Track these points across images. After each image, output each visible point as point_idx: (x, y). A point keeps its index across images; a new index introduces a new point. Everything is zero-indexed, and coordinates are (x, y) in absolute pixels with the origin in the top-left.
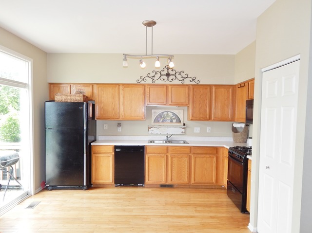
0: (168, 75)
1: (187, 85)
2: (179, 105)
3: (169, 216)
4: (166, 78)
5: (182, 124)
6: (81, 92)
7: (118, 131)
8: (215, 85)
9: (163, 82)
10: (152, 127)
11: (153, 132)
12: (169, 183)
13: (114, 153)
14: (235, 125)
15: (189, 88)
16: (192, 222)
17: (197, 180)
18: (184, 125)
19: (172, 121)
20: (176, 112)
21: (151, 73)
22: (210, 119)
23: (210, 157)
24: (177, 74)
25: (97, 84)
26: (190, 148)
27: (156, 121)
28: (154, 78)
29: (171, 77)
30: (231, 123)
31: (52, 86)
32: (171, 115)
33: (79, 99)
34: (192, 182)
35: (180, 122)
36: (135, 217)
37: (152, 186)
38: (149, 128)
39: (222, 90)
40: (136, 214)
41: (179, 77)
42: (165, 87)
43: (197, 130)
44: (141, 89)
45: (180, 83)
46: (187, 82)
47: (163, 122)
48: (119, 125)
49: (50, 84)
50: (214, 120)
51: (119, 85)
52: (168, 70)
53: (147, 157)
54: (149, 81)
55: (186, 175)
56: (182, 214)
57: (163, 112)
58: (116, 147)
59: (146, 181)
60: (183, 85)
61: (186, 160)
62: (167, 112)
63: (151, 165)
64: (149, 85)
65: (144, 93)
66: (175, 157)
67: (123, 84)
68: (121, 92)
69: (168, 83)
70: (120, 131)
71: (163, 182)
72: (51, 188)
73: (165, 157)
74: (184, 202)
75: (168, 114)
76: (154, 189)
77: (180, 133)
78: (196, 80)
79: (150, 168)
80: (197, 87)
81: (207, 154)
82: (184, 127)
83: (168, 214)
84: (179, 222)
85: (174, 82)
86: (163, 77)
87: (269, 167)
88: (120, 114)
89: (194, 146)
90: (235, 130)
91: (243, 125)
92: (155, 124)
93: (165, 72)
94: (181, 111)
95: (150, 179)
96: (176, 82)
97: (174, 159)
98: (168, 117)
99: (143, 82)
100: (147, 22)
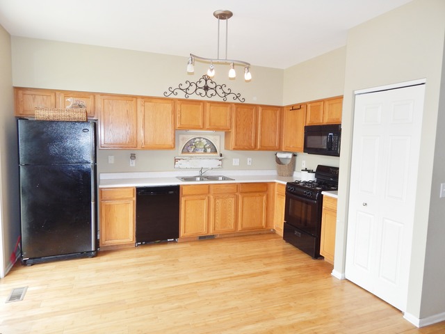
0: (206, 88)
1: (229, 103)
2: (217, 129)
3: (239, 276)
4: (203, 92)
5: (219, 154)
6: (80, 106)
7: (131, 165)
8: (262, 106)
9: (199, 98)
10: (180, 159)
11: (181, 166)
12: (211, 232)
13: (135, 199)
14: (280, 155)
15: (231, 108)
16: (272, 279)
17: (245, 226)
18: (221, 155)
19: (205, 151)
20: (211, 138)
21: (184, 83)
22: (255, 148)
23: (260, 196)
24: (218, 87)
25: (102, 94)
26: (237, 185)
27: (185, 150)
28: (188, 91)
29: (210, 92)
30: (274, 152)
31: (20, 92)
32: (204, 142)
33: (80, 116)
34: (239, 228)
35: (216, 151)
36: (198, 284)
37: (189, 240)
38: (176, 160)
39: (269, 112)
40: (197, 281)
41: (220, 92)
42: (202, 103)
43: (236, 162)
44: (169, 106)
45: (221, 100)
46: (230, 99)
47: (194, 152)
48: (133, 157)
49: (17, 89)
50: (260, 150)
51: (136, 97)
52: (206, 81)
53: (182, 200)
54: (181, 95)
55: (233, 221)
56: (252, 271)
57: (195, 139)
58: (138, 189)
59: (182, 233)
60: (225, 104)
61: (232, 201)
62: (200, 138)
63: (188, 212)
64: (180, 100)
65: (174, 112)
66: (218, 199)
67: (143, 97)
68: (140, 108)
69: (206, 99)
70: (134, 165)
71: (204, 232)
72: (31, 261)
73: (207, 198)
74: (244, 256)
75: (200, 141)
76: (193, 243)
77: (216, 166)
78: (241, 98)
79: (187, 216)
80: (242, 106)
81: (256, 192)
82: (221, 158)
83: (236, 274)
84: (258, 282)
85: (213, 99)
86: (199, 91)
87: (366, 204)
88: (139, 140)
89: (241, 183)
90: (278, 161)
91: (290, 156)
92: (184, 155)
93: (203, 84)
94: (218, 138)
95: (187, 231)
96: (216, 99)
97: (218, 201)
98: (201, 145)
99: (172, 96)
100: (221, 12)
